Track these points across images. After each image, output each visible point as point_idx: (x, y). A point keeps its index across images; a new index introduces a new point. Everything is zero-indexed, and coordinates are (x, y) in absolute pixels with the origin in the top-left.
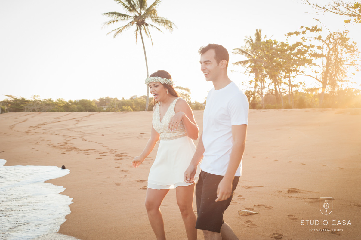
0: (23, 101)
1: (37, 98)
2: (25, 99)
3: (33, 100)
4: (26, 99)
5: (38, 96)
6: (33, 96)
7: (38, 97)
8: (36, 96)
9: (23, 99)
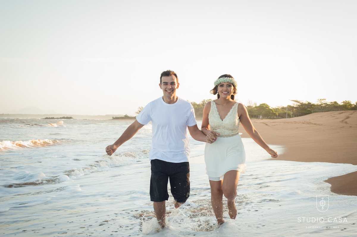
0: (310, 105)
1: (323, 102)
2: (310, 103)
3: (320, 104)
4: (312, 104)
5: (324, 99)
6: (320, 99)
7: (325, 101)
8: (322, 100)
9: (309, 103)
